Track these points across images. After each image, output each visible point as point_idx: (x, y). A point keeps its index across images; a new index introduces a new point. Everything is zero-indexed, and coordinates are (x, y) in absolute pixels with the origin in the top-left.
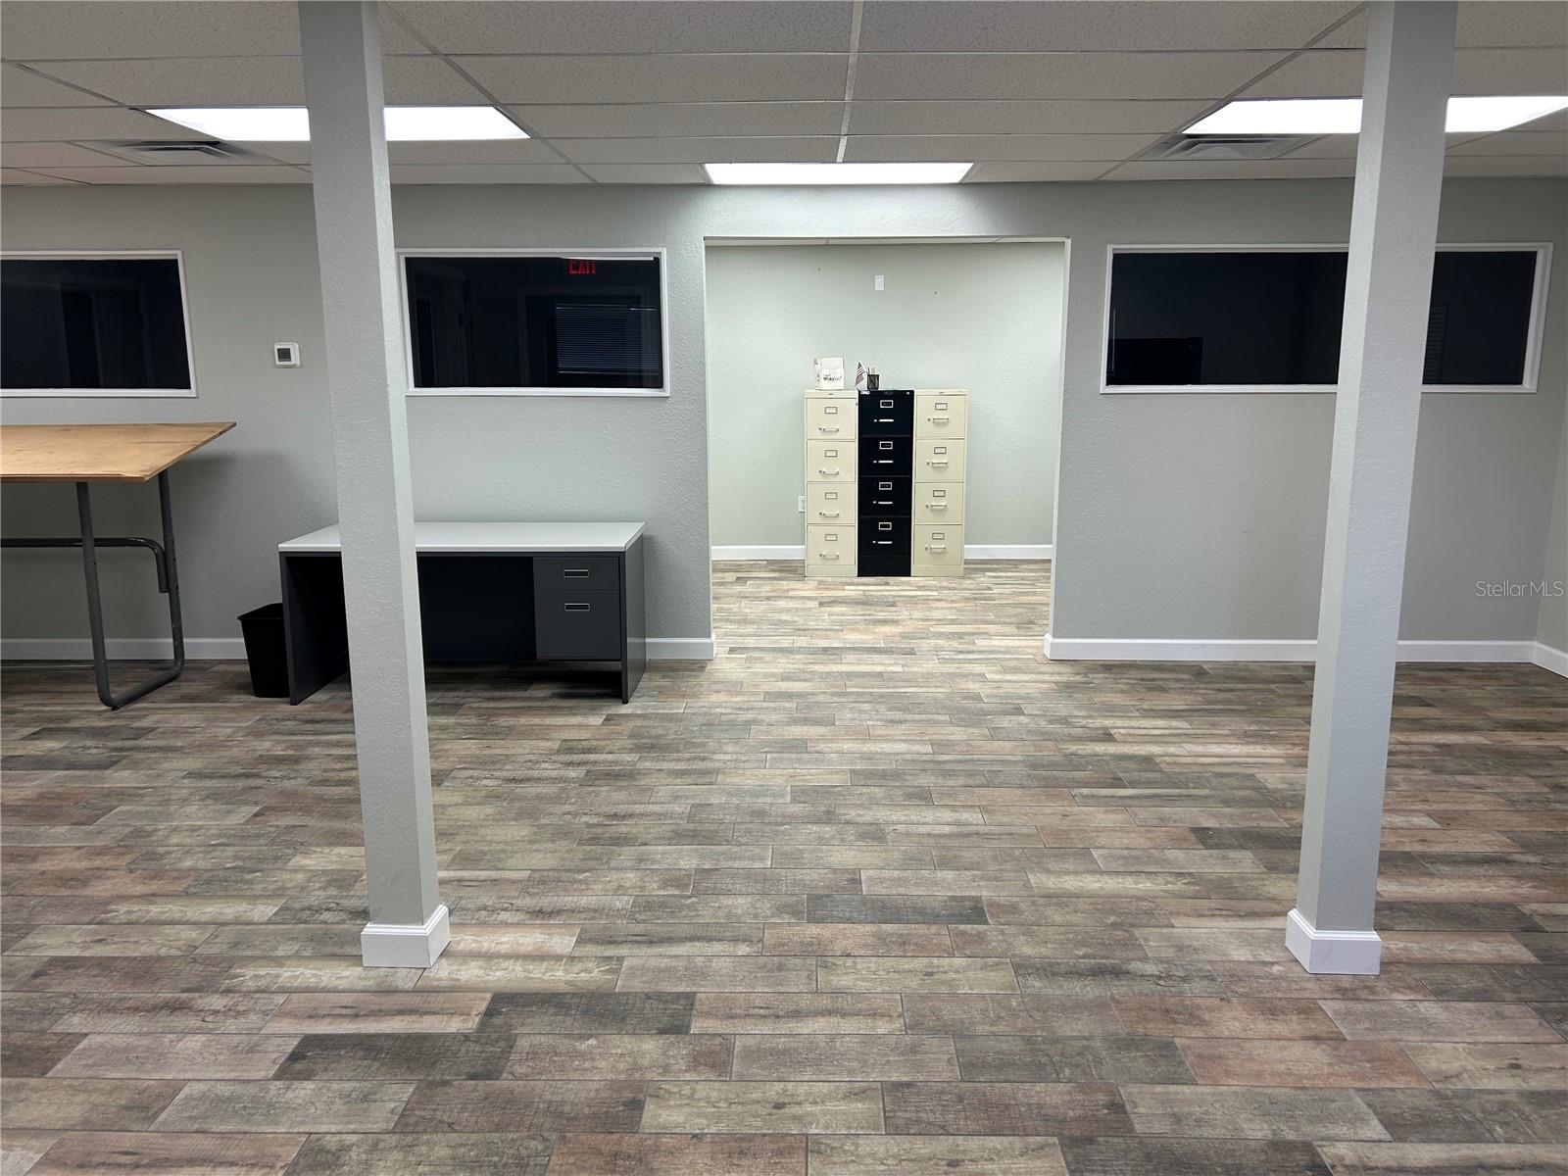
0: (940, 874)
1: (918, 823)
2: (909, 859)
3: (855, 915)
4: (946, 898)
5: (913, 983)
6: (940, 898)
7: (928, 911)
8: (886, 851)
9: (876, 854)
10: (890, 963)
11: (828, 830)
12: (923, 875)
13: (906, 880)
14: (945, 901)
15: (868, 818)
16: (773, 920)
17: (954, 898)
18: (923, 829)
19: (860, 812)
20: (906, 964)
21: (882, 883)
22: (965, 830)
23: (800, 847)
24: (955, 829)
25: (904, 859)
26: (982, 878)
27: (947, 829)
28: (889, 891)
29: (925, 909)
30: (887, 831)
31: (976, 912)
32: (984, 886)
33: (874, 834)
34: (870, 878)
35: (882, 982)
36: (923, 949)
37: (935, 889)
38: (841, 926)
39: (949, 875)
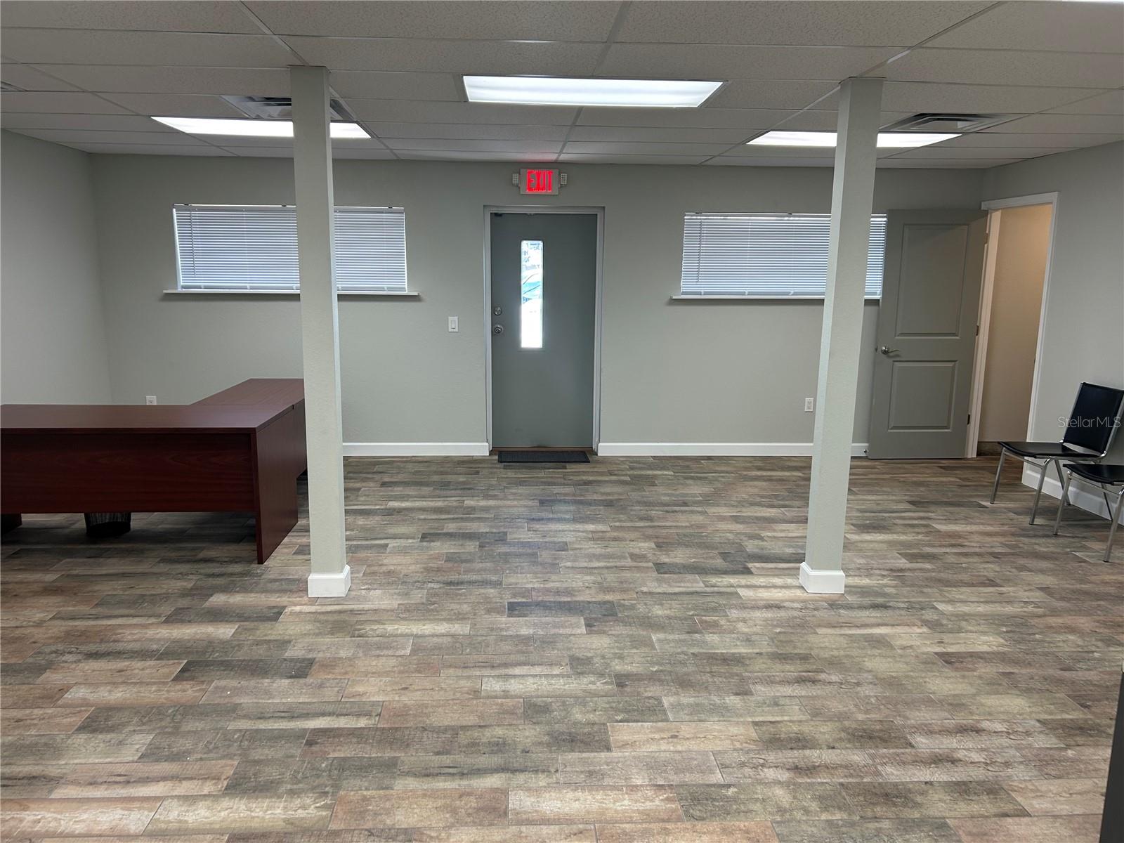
0: (531, 632)
1: (540, 676)
2: (552, 642)
3: (586, 605)
4: (530, 615)
5: (554, 577)
6: (533, 615)
7: (542, 608)
8: (569, 649)
9: (576, 646)
10: (565, 585)
11: (618, 667)
12: (542, 631)
13: (555, 627)
14: (531, 613)
15: (585, 680)
16: (635, 602)
17: (525, 616)
18: (538, 670)
19: (592, 687)
20: (558, 585)
21: (571, 624)
22: (503, 671)
23: (635, 651)
24: (511, 671)
25: (555, 642)
26: (501, 630)
27: (517, 671)
28: (566, 619)
29: (544, 609)
30: (568, 667)
31: (513, 609)
32: (502, 624)
33: (579, 665)
34: (580, 628)
35: (569, 578)
36: (548, 591)
37: (536, 621)
38: (593, 600)
39: (525, 631)
